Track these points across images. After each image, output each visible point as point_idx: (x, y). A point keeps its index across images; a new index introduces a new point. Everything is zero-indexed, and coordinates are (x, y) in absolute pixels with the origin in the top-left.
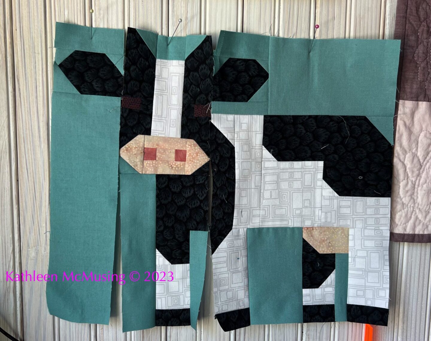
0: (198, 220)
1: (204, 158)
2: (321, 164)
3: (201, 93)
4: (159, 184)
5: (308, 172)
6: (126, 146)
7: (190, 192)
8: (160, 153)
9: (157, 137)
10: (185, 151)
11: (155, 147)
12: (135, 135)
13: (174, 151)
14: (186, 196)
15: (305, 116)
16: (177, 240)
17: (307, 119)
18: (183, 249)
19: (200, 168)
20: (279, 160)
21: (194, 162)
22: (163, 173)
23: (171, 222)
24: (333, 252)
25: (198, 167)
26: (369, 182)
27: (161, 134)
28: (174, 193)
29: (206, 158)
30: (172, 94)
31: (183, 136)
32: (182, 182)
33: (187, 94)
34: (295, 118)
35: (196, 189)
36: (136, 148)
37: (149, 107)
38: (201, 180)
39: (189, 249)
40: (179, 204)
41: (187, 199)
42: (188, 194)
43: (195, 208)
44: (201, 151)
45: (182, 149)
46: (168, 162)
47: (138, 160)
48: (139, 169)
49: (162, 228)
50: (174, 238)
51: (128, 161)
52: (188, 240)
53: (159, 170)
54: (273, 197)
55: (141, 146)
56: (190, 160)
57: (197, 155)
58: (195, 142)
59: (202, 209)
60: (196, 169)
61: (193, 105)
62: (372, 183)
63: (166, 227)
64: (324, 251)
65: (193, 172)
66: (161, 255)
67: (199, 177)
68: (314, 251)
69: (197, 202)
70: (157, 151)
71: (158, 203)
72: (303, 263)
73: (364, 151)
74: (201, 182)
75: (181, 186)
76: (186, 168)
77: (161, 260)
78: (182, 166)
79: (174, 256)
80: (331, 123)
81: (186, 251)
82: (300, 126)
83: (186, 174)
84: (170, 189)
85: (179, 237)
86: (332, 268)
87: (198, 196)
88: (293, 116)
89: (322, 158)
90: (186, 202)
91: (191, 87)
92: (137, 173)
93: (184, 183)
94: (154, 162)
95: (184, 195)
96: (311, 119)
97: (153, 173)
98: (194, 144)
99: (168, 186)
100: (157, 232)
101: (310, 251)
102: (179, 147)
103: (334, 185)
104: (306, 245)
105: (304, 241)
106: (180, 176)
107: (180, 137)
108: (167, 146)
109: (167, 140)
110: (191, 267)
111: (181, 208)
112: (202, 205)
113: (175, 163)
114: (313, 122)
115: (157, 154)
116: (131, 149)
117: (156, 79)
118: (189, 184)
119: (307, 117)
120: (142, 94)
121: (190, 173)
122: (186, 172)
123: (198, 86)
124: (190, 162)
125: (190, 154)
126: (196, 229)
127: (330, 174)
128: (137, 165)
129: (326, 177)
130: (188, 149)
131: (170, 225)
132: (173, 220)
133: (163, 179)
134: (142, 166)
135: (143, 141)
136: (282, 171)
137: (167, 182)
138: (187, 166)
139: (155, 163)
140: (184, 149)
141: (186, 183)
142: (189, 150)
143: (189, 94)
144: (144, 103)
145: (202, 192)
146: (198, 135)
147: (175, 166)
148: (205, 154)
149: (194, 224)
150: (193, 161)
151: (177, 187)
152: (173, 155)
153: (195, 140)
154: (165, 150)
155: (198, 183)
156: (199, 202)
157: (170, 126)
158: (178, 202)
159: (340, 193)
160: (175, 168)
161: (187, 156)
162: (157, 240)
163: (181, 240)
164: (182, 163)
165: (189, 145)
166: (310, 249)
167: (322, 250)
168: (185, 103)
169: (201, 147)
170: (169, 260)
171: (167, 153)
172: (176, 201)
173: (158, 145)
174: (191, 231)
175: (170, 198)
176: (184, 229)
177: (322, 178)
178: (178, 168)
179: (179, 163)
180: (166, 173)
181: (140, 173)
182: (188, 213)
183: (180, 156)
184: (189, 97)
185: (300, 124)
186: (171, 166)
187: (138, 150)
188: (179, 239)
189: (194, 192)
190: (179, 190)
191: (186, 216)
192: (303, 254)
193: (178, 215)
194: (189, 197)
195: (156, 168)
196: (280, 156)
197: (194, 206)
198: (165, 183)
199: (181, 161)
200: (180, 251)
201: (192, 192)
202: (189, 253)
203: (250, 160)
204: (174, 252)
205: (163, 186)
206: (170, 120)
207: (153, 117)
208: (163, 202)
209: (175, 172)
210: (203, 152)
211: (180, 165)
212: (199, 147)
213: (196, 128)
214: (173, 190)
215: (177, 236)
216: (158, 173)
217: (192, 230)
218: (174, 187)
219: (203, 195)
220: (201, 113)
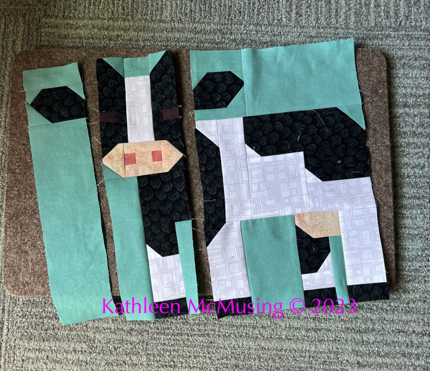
0: (181, 211)
1: (178, 154)
2: (301, 154)
3: (166, 98)
4: (141, 183)
5: (291, 163)
6: (108, 155)
7: (169, 187)
8: (139, 156)
9: (133, 143)
10: (161, 151)
11: (134, 152)
12: (115, 144)
13: (150, 153)
14: (167, 191)
15: (281, 114)
16: (163, 232)
17: (283, 116)
18: (171, 240)
19: (176, 164)
20: (262, 155)
21: (170, 160)
22: (144, 174)
23: (156, 217)
24: (326, 236)
25: (174, 164)
26: (348, 165)
27: (137, 139)
28: (155, 190)
29: (179, 155)
30: (142, 104)
31: (157, 138)
32: (161, 179)
33: (155, 102)
34: (272, 116)
35: (174, 183)
36: (117, 155)
37: (123, 118)
38: (177, 175)
39: (176, 240)
40: (161, 199)
41: (167, 193)
42: (168, 188)
43: (176, 200)
44: (175, 148)
45: (157, 150)
46: (147, 163)
47: (119, 166)
48: (121, 173)
49: (149, 224)
50: (161, 231)
51: (111, 168)
52: (174, 232)
53: (139, 172)
54: (261, 190)
55: (121, 153)
56: (166, 159)
57: (171, 153)
58: (168, 142)
59: (183, 200)
60: (173, 166)
61: (161, 111)
62: (351, 165)
63: (152, 223)
64: (317, 236)
65: (170, 169)
66: (151, 249)
67: (176, 172)
68: (308, 236)
69: (177, 195)
70: (136, 156)
71: (142, 201)
72: (299, 249)
73: (340, 138)
74: (178, 176)
75: (160, 183)
76: (163, 167)
77: (152, 253)
78: (159, 165)
79: (163, 249)
80: (306, 116)
81: (174, 242)
82: (277, 123)
83: (164, 172)
84: (151, 187)
85: (166, 230)
86: (327, 251)
87: (178, 189)
88: (270, 115)
89: (301, 149)
90: (167, 196)
91: (158, 95)
92: (120, 177)
93: (164, 180)
94: (134, 165)
95: (164, 190)
96: (286, 116)
97: (134, 175)
98: (167, 144)
99: (149, 185)
100: (145, 228)
101: (304, 236)
102: (154, 149)
103: (317, 171)
104: (299, 231)
105: (297, 228)
106: (159, 175)
107: (154, 139)
108: (144, 150)
109: (143, 144)
110: (181, 256)
111: (164, 203)
112: (182, 196)
113: (153, 164)
114: (289, 118)
115: (137, 158)
116: (113, 156)
117: (126, 94)
118: (168, 180)
119: (283, 114)
120: (116, 108)
121: (167, 170)
122: (164, 169)
123: (163, 93)
124: (166, 160)
125: (165, 153)
126: (180, 220)
127: (311, 162)
128: (119, 170)
129: (307, 166)
130: (162, 149)
131: (156, 220)
132: (158, 215)
133: (144, 178)
134: (124, 171)
135: (122, 149)
136: (266, 165)
137: (147, 181)
138: (164, 164)
139: (135, 167)
140: (159, 150)
141: (165, 179)
142: (164, 150)
143: (156, 101)
144: (118, 116)
145: (180, 185)
146: (169, 135)
147: (153, 166)
148: (178, 151)
149: (178, 215)
150: (168, 159)
151: (157, 184)
152: (150, 157)
153: (167, 140)
154: (142, 153)
155: (175, 177)
156: (178, 194)
157: (144, 131)
158: (160, 198)
159: (323, 179)
160: (154, 168)
161: (163, 155)
162: (146, 236)
163: (168, 232)
164: (159, 162)
165: (163, 145)
166: (304, 235)
167: (315, 234)
168: (154, 110)
169: (173, 145)
170: (159, 253)
171: (145, 156)
172: (158, 197)
173: (136, 150)
174: (176, 223)
175: (152, 195)
176: (169, 222)
177: (304, 167)
178: (156, 167)
179: (156, 163)
180: (146, 174)
181: (123, 177)
182: (171, 206)
183: (157, 156)
184: (157, 104)
185: (277, 121)
186: (150, 166)
187: (119, 157)
188: (166, 231)
189: (173, 185)
190: (159, 186)
191: (169, 209)
192: (298, 241)
193: (162, 210)
194: (169, 192)
195: (137, 171)
196: (262, 152)
197: (175, 199)
198: (146, 182)
199: (158, 160)
200: (168, 243)
201: (171, 186)
202: (177, 244)
203: (235, 158)
204: (163, 245)
205: (145, 185)
206: (144, 126)
207: (128, 126)
208: (146, 199)
209: (154, 172)
210: (176, 149)
211: (158, 165)
212: (172, 146)
213: (167, 129)
214: (154, 187)
215: (164, 229)
216: (140, 175)
217: (177, 221)
218: (155, 184)
219: (182, 187)
220: (169, 116)
